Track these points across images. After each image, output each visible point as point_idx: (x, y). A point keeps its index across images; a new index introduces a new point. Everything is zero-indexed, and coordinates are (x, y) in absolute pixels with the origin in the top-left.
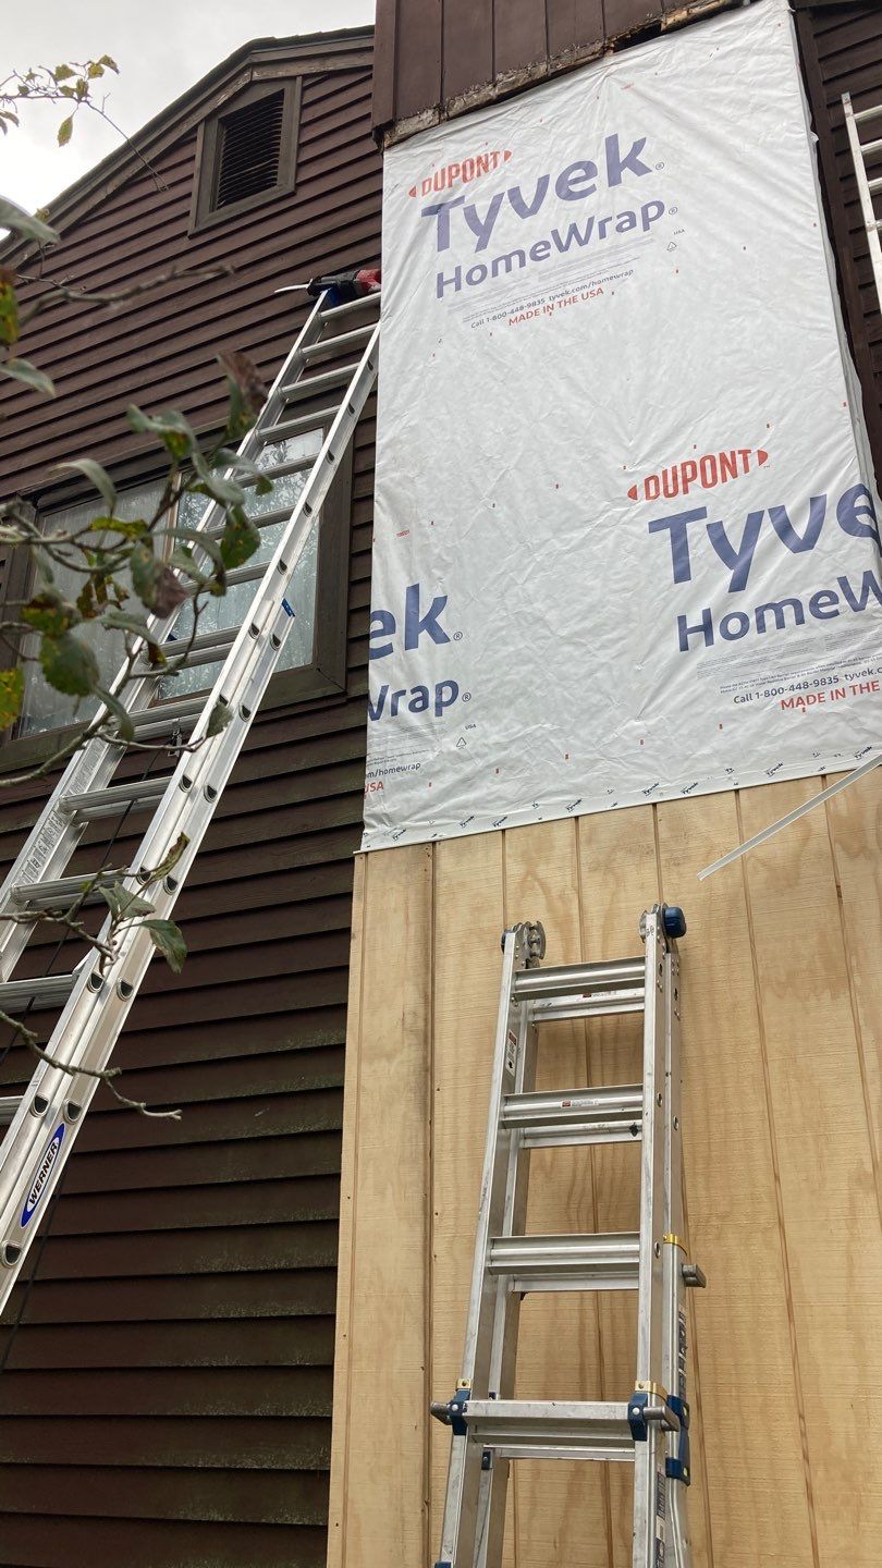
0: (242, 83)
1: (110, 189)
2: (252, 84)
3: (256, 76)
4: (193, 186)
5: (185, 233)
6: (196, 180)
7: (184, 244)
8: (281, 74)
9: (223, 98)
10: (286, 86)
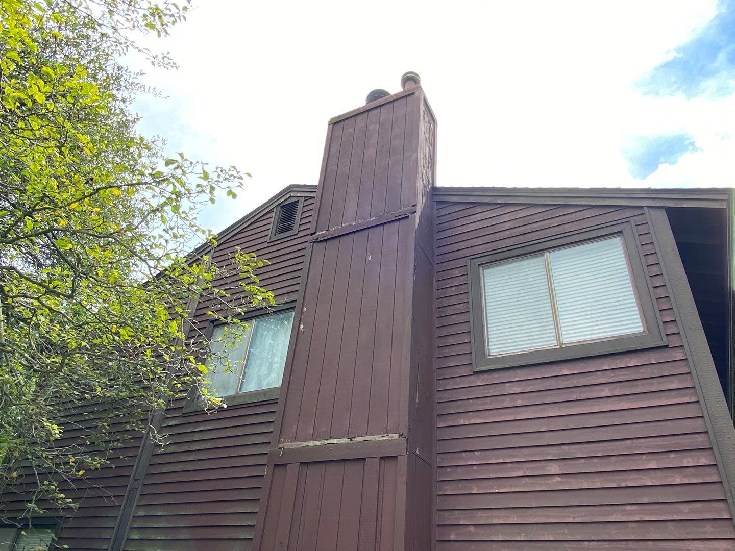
0: (288, 196)
1: (248, 223)
2: (291, 196)
3: (292, 194)
4: (270, 226)
5: (266, 241)
6: (272, 224)
7: (266, 245)
8: (299, 195)
9: (282, 200)
10: (300, 199)
